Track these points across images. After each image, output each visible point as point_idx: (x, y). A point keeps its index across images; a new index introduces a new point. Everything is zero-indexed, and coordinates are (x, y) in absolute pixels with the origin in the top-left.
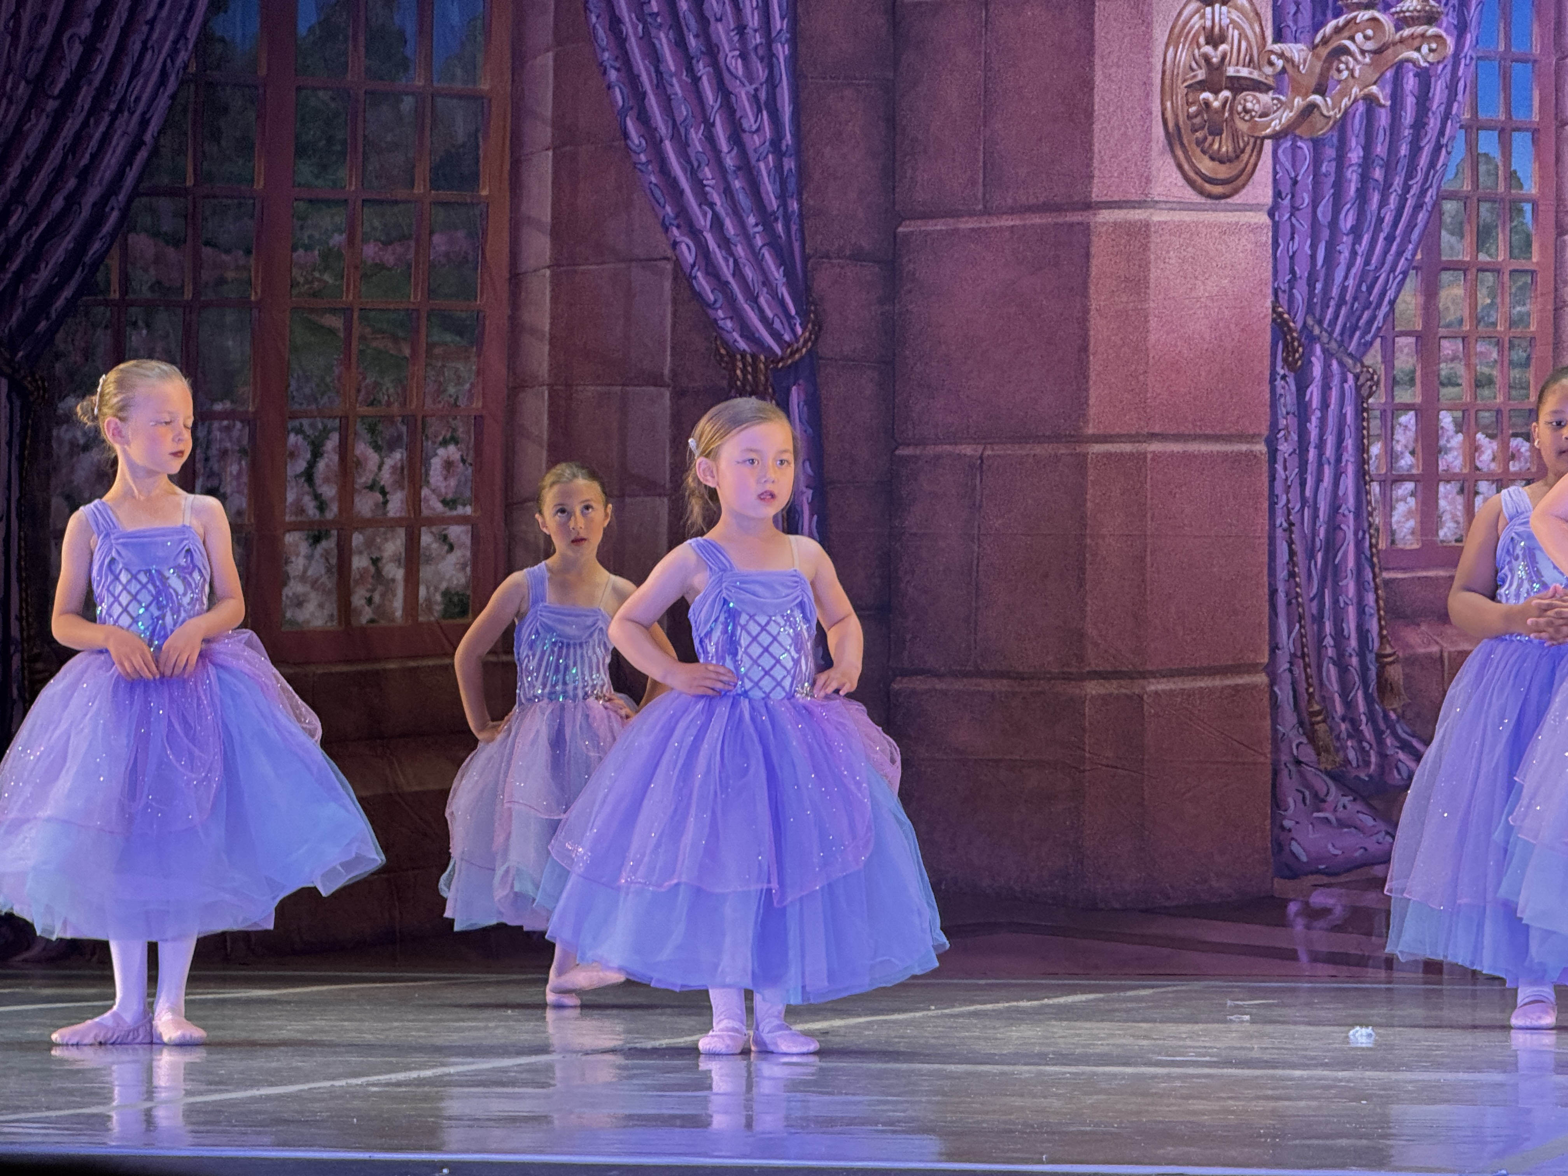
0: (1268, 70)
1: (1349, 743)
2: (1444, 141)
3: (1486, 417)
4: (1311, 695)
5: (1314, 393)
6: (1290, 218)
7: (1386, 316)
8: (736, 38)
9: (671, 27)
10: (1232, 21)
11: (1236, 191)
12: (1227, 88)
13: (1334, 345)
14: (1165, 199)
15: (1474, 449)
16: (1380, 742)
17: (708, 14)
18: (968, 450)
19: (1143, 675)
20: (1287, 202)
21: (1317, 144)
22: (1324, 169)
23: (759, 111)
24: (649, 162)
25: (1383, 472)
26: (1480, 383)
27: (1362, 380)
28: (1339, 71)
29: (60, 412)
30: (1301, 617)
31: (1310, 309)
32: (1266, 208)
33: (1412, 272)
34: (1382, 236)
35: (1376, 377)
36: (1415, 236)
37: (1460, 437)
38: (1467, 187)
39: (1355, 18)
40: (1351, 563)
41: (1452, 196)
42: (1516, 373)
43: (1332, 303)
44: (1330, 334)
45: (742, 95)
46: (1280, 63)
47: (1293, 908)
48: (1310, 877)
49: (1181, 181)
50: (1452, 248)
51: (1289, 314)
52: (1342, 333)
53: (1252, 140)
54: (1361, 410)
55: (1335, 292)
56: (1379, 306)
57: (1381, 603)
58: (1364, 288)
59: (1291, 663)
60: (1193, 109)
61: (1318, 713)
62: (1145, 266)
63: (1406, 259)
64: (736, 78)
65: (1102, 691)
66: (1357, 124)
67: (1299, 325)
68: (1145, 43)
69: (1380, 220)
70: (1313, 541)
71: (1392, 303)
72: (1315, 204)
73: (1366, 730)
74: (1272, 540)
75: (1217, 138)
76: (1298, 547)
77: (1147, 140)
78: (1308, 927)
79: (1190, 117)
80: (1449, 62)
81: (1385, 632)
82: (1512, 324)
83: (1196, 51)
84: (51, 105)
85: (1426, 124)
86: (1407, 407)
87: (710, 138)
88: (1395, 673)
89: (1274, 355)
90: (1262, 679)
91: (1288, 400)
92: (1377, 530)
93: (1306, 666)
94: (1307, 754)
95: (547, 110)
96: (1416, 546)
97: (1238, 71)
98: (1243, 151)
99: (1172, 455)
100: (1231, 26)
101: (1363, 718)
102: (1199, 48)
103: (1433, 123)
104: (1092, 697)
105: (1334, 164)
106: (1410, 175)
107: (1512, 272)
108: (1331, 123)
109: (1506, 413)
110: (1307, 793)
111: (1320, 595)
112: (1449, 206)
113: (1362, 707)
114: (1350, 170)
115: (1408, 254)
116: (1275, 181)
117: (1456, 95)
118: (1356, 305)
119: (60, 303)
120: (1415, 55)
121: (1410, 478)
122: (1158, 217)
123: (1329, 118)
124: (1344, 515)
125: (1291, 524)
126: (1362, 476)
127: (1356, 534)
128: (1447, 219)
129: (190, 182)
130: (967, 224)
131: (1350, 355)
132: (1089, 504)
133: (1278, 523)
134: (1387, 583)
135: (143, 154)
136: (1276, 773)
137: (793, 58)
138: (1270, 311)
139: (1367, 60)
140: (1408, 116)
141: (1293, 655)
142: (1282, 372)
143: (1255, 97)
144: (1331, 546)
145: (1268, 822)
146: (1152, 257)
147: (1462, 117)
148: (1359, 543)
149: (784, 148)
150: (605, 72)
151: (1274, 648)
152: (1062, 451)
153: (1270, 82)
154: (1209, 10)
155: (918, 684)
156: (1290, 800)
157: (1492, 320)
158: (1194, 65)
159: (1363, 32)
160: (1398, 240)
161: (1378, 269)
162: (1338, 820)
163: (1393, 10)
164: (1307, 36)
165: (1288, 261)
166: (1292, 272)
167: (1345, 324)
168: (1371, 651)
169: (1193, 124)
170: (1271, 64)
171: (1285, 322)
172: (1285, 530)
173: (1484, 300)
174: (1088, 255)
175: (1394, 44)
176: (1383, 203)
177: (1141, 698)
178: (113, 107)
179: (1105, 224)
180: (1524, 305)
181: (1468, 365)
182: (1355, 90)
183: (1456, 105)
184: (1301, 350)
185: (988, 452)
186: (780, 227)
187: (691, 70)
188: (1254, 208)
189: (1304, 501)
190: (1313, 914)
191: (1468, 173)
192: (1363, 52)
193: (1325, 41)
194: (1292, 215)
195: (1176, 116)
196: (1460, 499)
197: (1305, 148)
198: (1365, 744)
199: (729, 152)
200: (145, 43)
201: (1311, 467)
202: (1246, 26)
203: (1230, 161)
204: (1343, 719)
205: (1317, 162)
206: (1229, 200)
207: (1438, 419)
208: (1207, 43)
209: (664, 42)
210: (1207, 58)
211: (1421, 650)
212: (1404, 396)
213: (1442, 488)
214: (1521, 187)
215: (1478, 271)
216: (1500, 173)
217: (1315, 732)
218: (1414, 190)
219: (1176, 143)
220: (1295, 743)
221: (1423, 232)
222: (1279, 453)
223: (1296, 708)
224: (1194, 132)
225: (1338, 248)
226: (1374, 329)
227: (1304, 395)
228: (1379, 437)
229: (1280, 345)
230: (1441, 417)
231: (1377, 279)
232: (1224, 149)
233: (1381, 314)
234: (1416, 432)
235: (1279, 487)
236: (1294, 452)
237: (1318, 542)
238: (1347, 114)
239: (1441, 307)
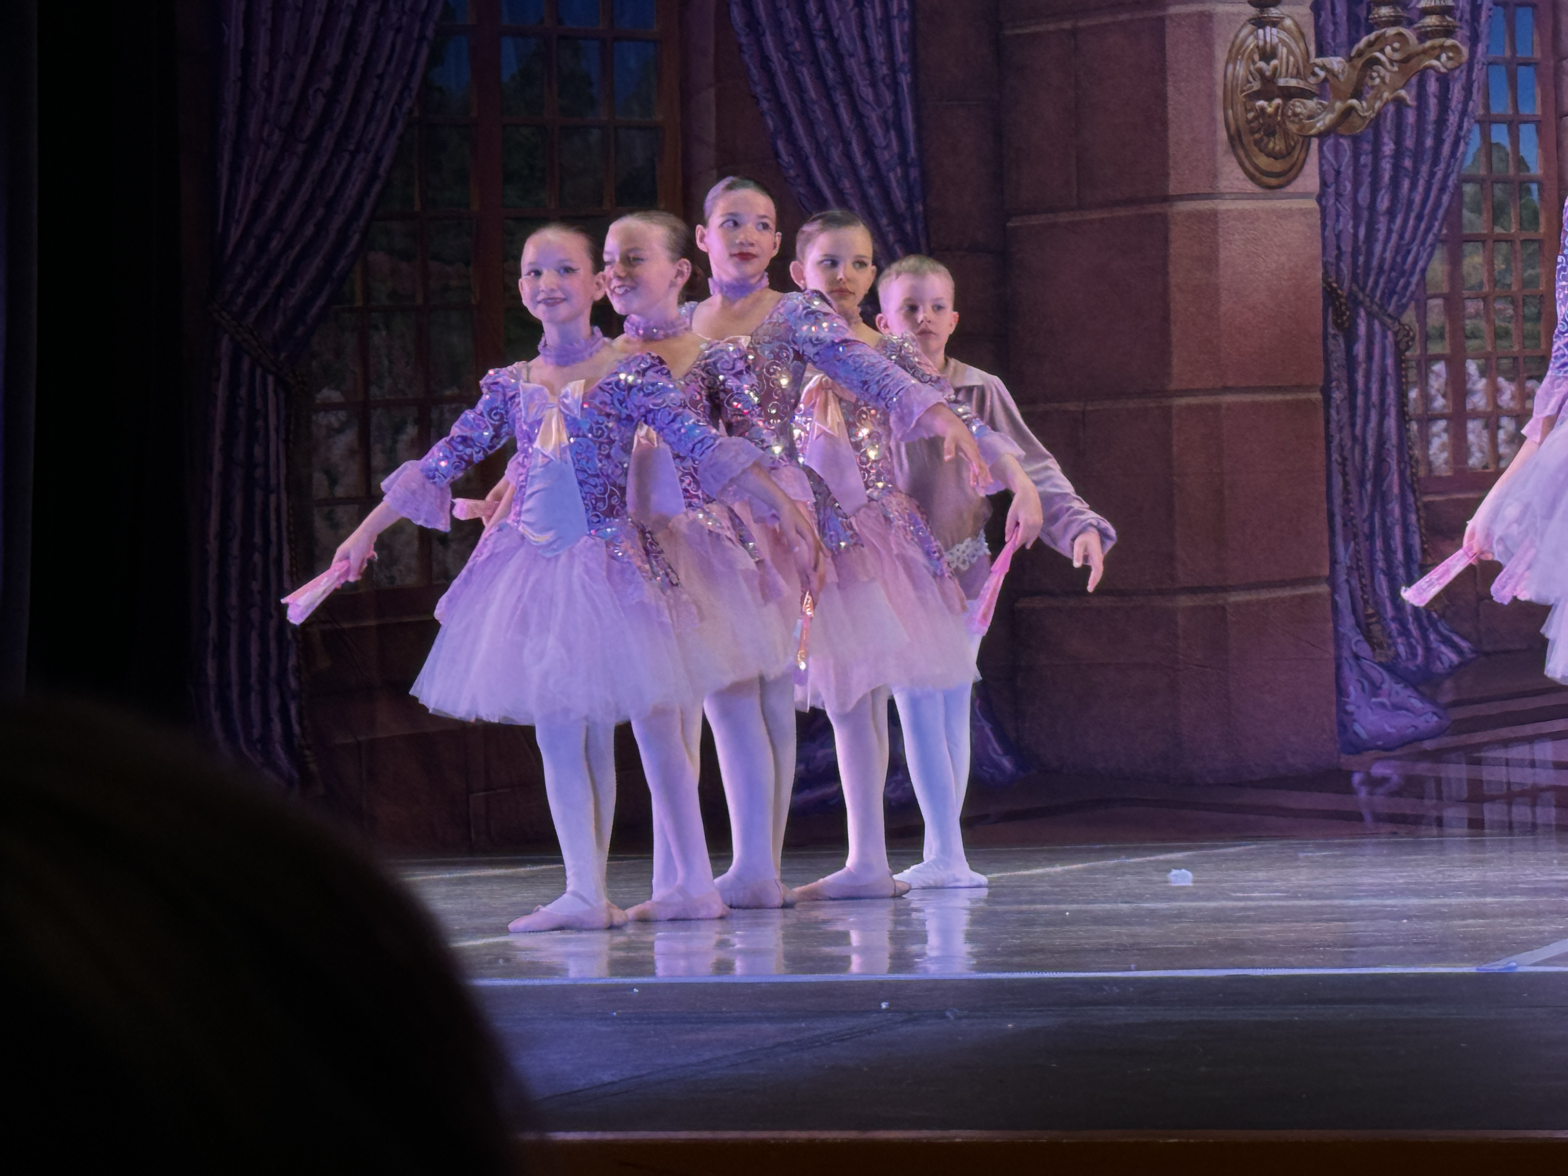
0: (1312, 80)
1: (1399, 640)
2: (1463, 134)
3: (1505, 363)
4: (1366, 602)
5: (1360, 349)
6: (1335, 203)
7: (1418, 282)
8: (867, 70)
9: (812, 63)
10: (1281, 41)
11: (1289, 183)
12: (1278, 97)
13: (1375, 308)
14: (1230, 190)
15: (1495, 391)
16: (1425, 638)
17: (843, 51)
18: (1071, 407)
19: (1226, 589)
20: (1331, 190)
21: (1356, 140)
22: (1363, 159)
23: (887, 130)
24: (798, 176)
25: (1419, 411)
26: (1500, 335)
27: (1400, 336)
28: (1372, 78)
29: (318, 401)
30: (1355, 536)
31: (1354, 278)
32: (1315, 197)
33: (1439, 245)
34: (1413, 215)
35: (1411, 334)
36: (1441, 213)
37: (1484, 380)
38: (1483, 172)
39: (1385, 32)
40: (1396, 490)
41: (1471, 180)
42: (1528, 326)
43: (1373, 273)
44: (1372, 301)
45: (873, 117)
46: (1322, 74)
47: (1357, 778)
48: (1370, 752)
49: (1242, 175)
50: (1472, 223)
51: (1337, 282)
52: (1381, 298)
53: (1301, 139)
54: (1400, 361)
55: (1375, 263)
56: (1412, 274)
57: (1422, 522)
58: (1399, 259)
59: (1348, 574)
61: (1373, 616)
62: (1215, 248)
63: (1434, 234)
64: (868, 103)
65: (1191, 603)
66: (1389, 123)
67: (1346, 292)
68: (1209, 61)
69: (1410, 202)
70: (1364, 473)
71: (1424, 271)
72: (1355, 192)
73: (1413, 629)
74: (1329, 472)
75: (1272, 139)
76: (1351, 477)
77: (1214, 141)
78: (1371, 793)
79: (1249, 122)
80: (1464, 67)
81: (1426, 546)
82: (1524, 285)
83: (1252, 68)
84: (301, 148)
85: (1448, 120)
86: (1437, 358)
87: (848, 155)
89: (1325, 318)
90: (1324, 589)
91: (1339, 356)
92: (1417, 462)
93: (1361, 577)
94: (1364, 649)
95: (711, 137)
96: (1449, 474)
97: (1287, 82)
98: (1294, 148)
99: (1243, 405)
100: (1280, 45)
101: (1410, 619)
102: (1254, 63)
103: (1453, 119)
104: (1184, 609)
105: (1370, 157)
106: (1435, 162)
107: (1523, 241)
108: (1367, 122)
109: (1521, 360)
110: (1366, 683)
111: (1371, 516)
112: (1468, 188)
114: (1385, 161)
115: (1435, 230)
116: (1321, 172)
117: (1471, 93)
118: (1393, 274)
119: (314, 311)
120: (1435, 63)
121: (1442, 417)
122: (1223, 206)
123: (1365, 117)
124: (1388, 450)
125: (1345, 459)
126: (1403, 417)
127: (1399, 465)
128: (1467, 199)
129: (417, 207)
130: (1064, 218)
131: (1389, 316)
132: (1175, 449)
133: (1333, 459)
134: (1426, 505)
135: (377, 187)
136: (1339, 667)
137: (914, 86)
138: (1321, 282)
139: (1396, 69)
140: (1432, 114)
141: (1350, 569)
142: (1333, 332)
143: (1303, 104)
144: (1379, 476)
145: (1334, 709)
146: (1221, 240)
147: (1477, 114)
148: (1402, 474)
149: (909, 160)
150: (758, 103)
151: (1334, 562)
152: (1152, 405)
153: (1314, 89)
154: (1261, 31)
155: (1037, 603)
156: (1351, 689)
157: (1508, 281)
158: (1251, 79)
159: (1391, 46)
160: (1426, 218)
161: (1410, 243)
162: (1392, 704)
163: (1416, 26)
164: (1343, 51)
165: (1334, 238)
166: (1339, 248)
167: (1383, 292)
168: (1415, 563)
169: (1252, 128)
170: (1314, 74)
171: (1334, 290)
172: (1339, 464)
173: (1500, 265)
174: (1167, 240)
175: (1418, 54)
176: (1413, 186)
177: (1223, 608)
178: (352, 147)
179: (1179, 214)
180: (1533, 268)
181: (1489, 321)
182: (1386, 95)
183: (1471, 104)
184: (1348, 313)
185: (1089, 408)
186: (908, 228)
187: (829, 98)
188: (1304, 195)
189: (1354, 438)
190: (1374, 783)
191: (1483, 159)
192: (1392, 62)
193: (1360, 54)
194: (1337, 200)
195: (1236, 120)
196: (1485, 434)
197: (1345, 143)
198: (1413, 641)
199: (865, 165)
200: (376, 93)
201: (1360, 412)
202: (1293, 45)
203: (1283, 157)
204: (1394, 619)
205: (1356, 156)
206: (1284, 190)
207: (1465, 368)
208: (1260, 60)
209: (806, 75)
210: (1260, 72)
212: (1435, 348)
213: (1471, 425)
214: (1528, 169)
215: (1495, 241)
216: (1510, 159)
217: (1369, 631)
218: (1439, 175)
219: (1237, 143)
220: (1353, 641)
221: (1448, 211)
222: (1333, 401)
223: (1354, 611)
224: (1252, 132)
225: (1377, 227)
226: (1408, 293)
227: (1352, 351)
228: (1415, 384)
229: (1330, 310)
230: (1467, 365)
231: (1409, 252)
232: (1277, 148)
233: (1415, 280)
234: (1447, 379)
235: (1333, 426)
236: (1345, 398)
237: (1367, 472)
238: (1380, 116)
239: (1465, 273)
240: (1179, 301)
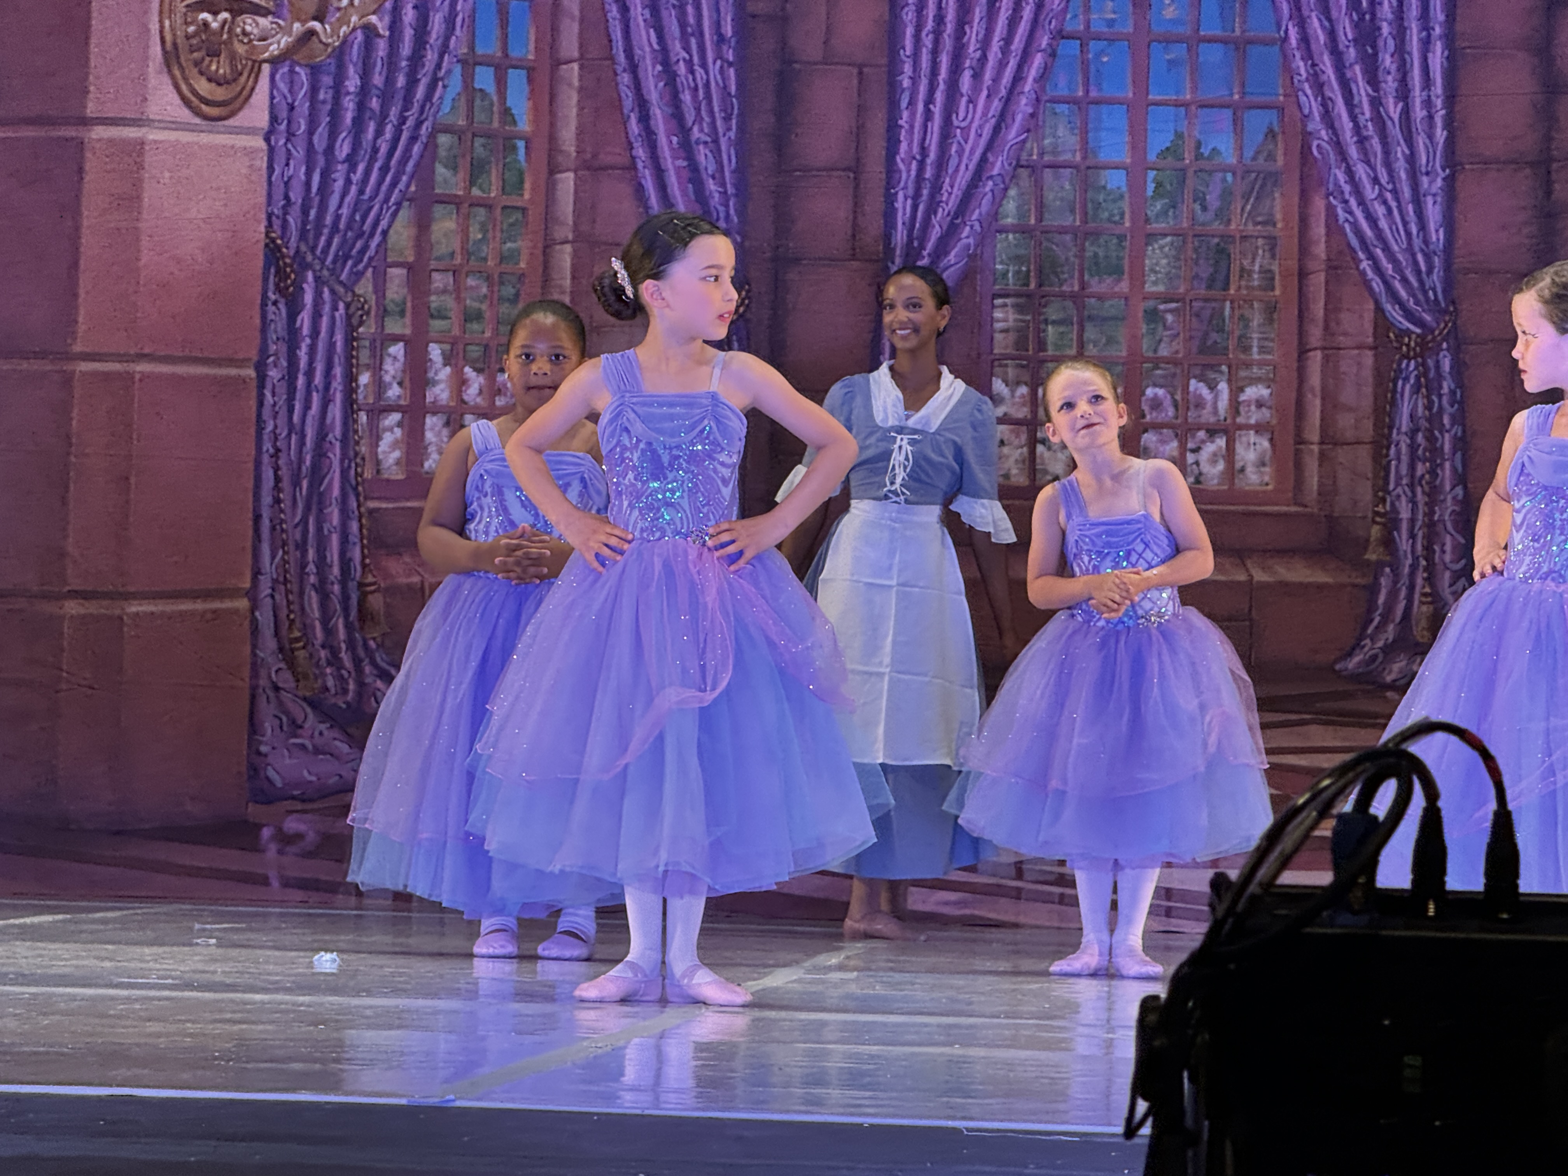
1: (328, 670)
2: (441, 74)
3: (475, 351)
4: (292, 622)
5: (304, 320)
6: (286, 144)
7: (379, 245)
11: (232, 114)
12: (226, 10)
13: (325, 273)
14: (160, 118)
15: (461, 383)
16: (359, 670)
19: (124, 596)
20: (283, 127)
21: (315, 71)
22: (321, 96)
25: (371, 401)
26: (470, 317)
27: (352, 309)
30: (284, 544)
31: (303, 236)
32: (262, 132)
33: (406, 204)
34: (378, 165)
35: (366, 307)
36: (410, 166)
37: (448, 369)
38: (462, 121)
40: (336, 492)
41: (447, 130)
42: (505, 309)
43: (326, 231)
44: (323, 261)
47: (266, 833)
48: (284, 803)
49: (177, 100)
50: (446, 181)
51: (282, 238)
52: (334, 262)
53: (250, 63)
54: (350, 339)
55: (329, 220)
56: (372, 235)
57: (365, 531)
58: (358, 218)
59: (273, 590)
60: (191, 29)
61: (297, 640)
62: (137, 184)
63: (400, 190)
65: (82, 611)
66: (355, 52)
67: (292, 252)
69: (375, 150)
70: (300, 468)
71: (385, 233)
72: (311, 132)
73: (345, 657)
74: (258, 464)
75: (215, 59)
76: (284, 472)
77: (146, 58)
78: (280, 852)
79: (188, 37)
81: (367, 561)
82: (502, 259)
85: (424, 56)
86: (397, 338)
88: (376, 602)
89: (265, 279)
90: (243, 604)
91: (279, 327)
92: (363, 459)
93: (288, 592)
94: (286, 680)
96: (401, 477)
98: (241, 74)
99: (160, 377)
101: (343, 646)
103: (431, 57)
104: (72, 617)
105: (331, 92)
106: (406, 106)
107: (504, 208)
108: (330, 50)
109: (494, 349)
110: (284, 719)
111: (304, 521)
112: (443, 139)
113: (342, 634)
114: (348, 98)
115: (401, 186)
116: (272, 106)
117: (454, 29)
118: (350, 234)
121: (397, 408)
122: (153, 135)
123: (327, 45)
124: (331, 443)
125: (278, 450)
126: (350, 404)
127: (342, 461)
128: (442, 153)
131: (341, 283)
132: (74, 423)
133: (265, 449)
134: (371, 512)
136: (253, 697)
138: (263, 236)
140: (406, 49)
141: (275, 581)
142: (273, 297)
143: (254, 20)
144: (317, 474)
145: (245, 749)
146: (146, 176)
147: (459, 52)
148: (344, 473)
151: (257, 573)
152: (51, 368)
153: (270, 6)
156: (267, 725)
157: (483, 255)
160: (392, 171)
161: (372, 199)
162: (314, 746)
165: (282, 185)
166: (287, 197)
167: (337, 253)
168: (353, 580)
169: (191, 45)
171: (278, 248)
172: (272, 457)
173: (475, 234)
174: (81, 170)
176: (379, 133)
177: (121, 618)
179: (99, 140)
180: (515, 241)
181: (458, 299)
182: (354, 19)
183: (453, 39)
184: (293, 276)
188: (250, 131)
189: (291, 427)
190: (285, 839)
191: (463, 107)
194: (288, 140)
195: (174, 35)
197: (303, 73)
198: (344, 672)
201: (299, 395)
203: (228, 83)
204: (323, 646)
205: (314, 89)
206: (226, 123)
207: (427, 352)
211: (403, 580)
212: (393, 327)
213: (430, 420)
214: (515, 123)
215: (470, 205)
216: (495, 109)
217: (295, 658)
218: (410, 123)
219: (173, 61)
220: (274, 669)
221: (417, 165)
222: (268, 379)
223: (277, 634)
224: (192, 52)
225: (333, 176)
226: (365, 259)
227: (295, 322)
228: (368, 367)
229: (273, 270)
230: (429, 349)
231: (371, 208)
232: (221, 71)
233: (374, 244)
234: (405, 364)
235: (267, 413)
236: (283, 378)
237: (304, 469)
238: (345, 42)
239: (434, 238)
240: (91, 246)
